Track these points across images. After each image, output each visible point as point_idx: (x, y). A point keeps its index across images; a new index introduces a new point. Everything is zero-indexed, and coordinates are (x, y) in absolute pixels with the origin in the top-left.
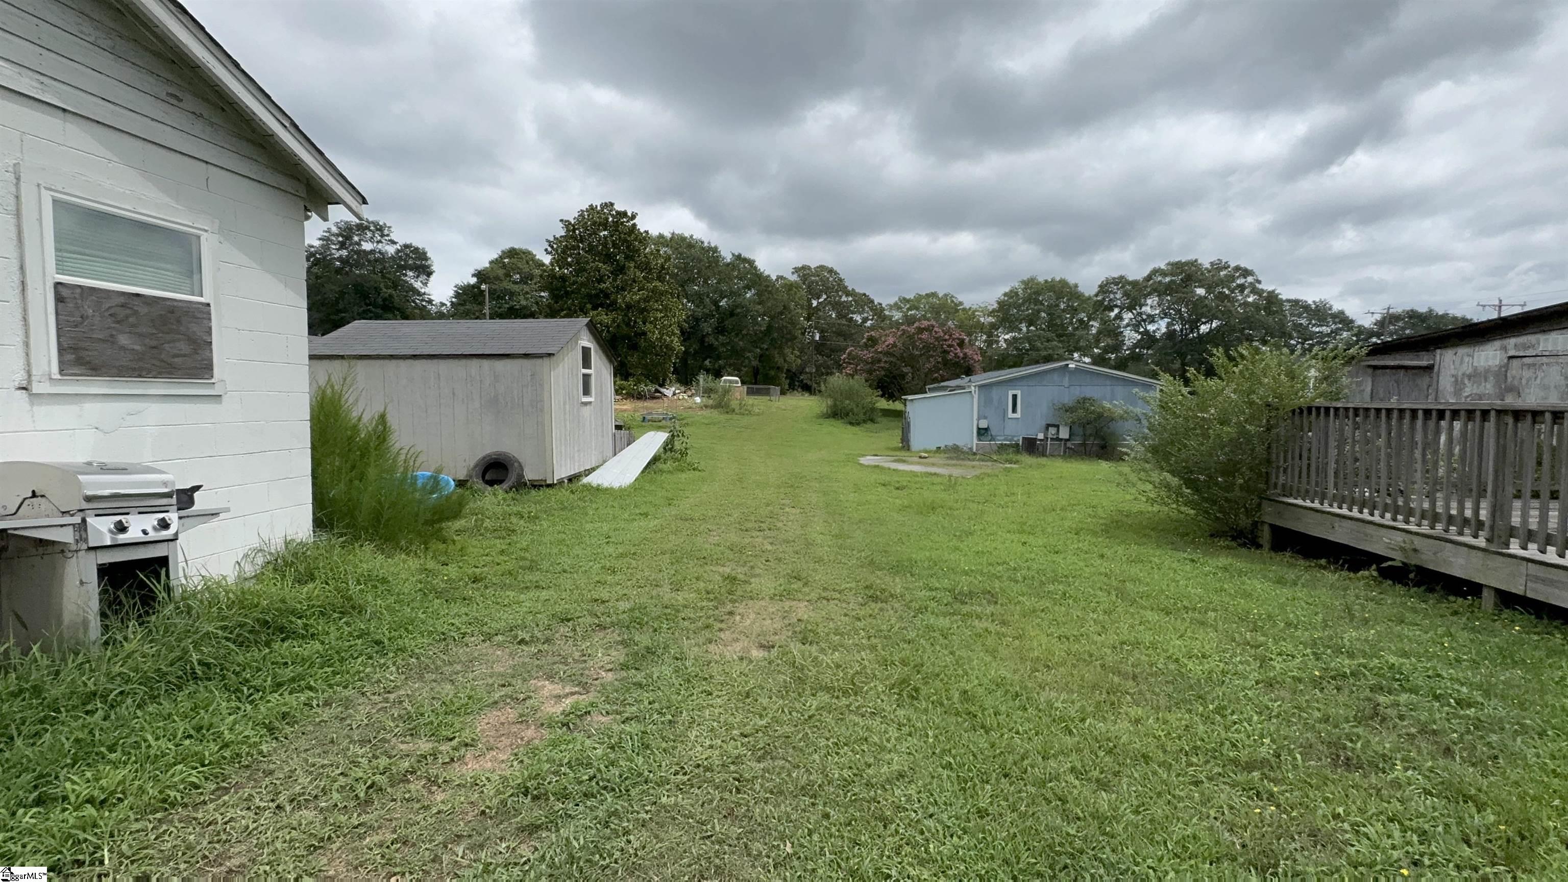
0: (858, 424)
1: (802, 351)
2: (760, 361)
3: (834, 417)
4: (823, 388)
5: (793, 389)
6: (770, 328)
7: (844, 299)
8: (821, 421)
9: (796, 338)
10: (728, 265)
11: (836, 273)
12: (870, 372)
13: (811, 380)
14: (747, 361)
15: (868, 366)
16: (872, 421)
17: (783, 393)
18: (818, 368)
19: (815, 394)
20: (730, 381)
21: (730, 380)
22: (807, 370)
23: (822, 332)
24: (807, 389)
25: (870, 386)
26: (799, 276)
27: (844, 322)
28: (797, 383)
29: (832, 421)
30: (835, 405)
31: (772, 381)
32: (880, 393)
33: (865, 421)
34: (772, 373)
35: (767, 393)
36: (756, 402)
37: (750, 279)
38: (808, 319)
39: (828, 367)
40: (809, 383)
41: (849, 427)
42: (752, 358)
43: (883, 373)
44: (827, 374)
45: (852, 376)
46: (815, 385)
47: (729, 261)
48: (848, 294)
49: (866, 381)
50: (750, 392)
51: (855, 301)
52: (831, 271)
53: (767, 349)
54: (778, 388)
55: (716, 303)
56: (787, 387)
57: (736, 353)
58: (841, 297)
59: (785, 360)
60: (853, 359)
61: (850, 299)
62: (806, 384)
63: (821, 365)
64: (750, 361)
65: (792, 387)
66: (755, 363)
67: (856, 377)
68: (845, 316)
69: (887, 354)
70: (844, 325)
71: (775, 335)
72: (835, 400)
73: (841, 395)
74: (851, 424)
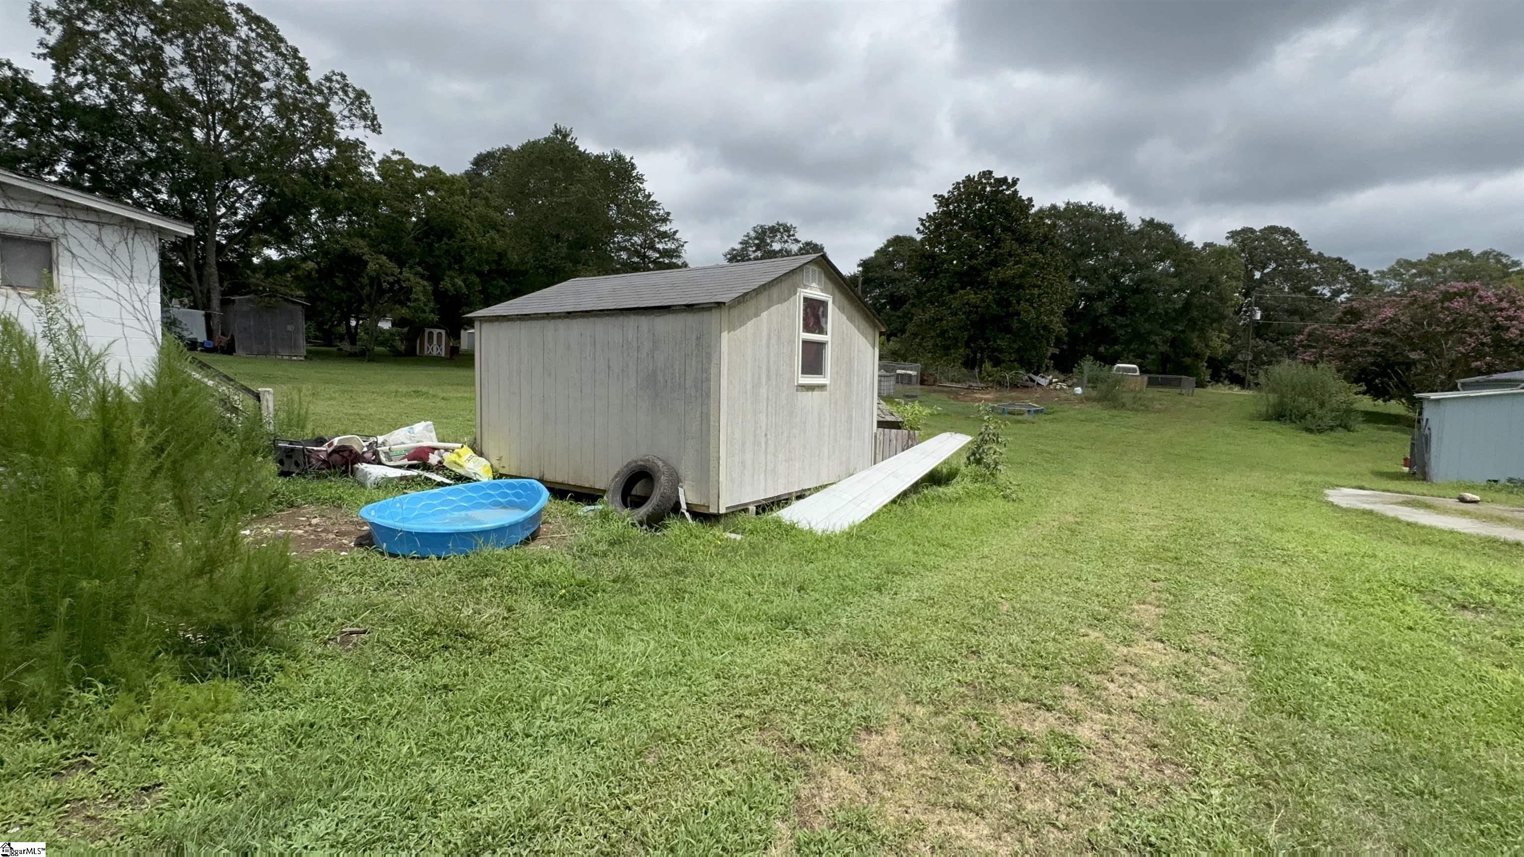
0: (1320, 431)
1: (1233, 334)
2: (1171, 346)
3: (1278, 420)
4: (1262, 379)
5: (1217, 381)
6: (1187, 305)
7: (1305, 266)
8: (1256, 424)
9: (1224, 318)
10: (1136, 233)
11: (1294, 234)
12: (1346, 359)
13: (1245, 370)
14: (1153, 347)
15: (1343, 351)
16: (1347, 428)
17: (1200, 384)
18: (1256, 356)
19: (1249, 387)
20: (1125, 369)
21: (1127, 367)
22: (1240, 357)
23: (1265, 309)
24: (1238, 380)
25: (1346, 378)
26: (1235, 242)
27: (1302, 296)
28: (1224, 375)
29: (1275, 425)
30: (1281, 403)
31: (1186, 370)
32: (1364, 388)
33: (1332, 428)
34: (1188, 361)
35: (1178, 384)
36: (1157, 395)
37: (1165, 249)
38: (1246, 295)
39: (1273, 354)
40: (1242, 374)
41: (1305, 434)
42: (1160, 342)
43: (1370, 359)
44: (1270, 363)
45: (1314, 364)
46: (1249, 377)
47: (1137, 228)
48: (1311, 259)
49: (1339, 371)
50: (1151, 383)
51: (1322, 268)
52: (1286, 232)
53: (1183, 332)
54: (1193, 379)
55: (1115, 278)
56: (1208, 378)
57: (1138, 336)
58: (1300, 264)
59: (1207, 346)
60: (1317, 341)
61: (1315, 266)
62: (1238, 375)
63: (1261, 352)
64: (1156, 346)
65: (1216, 378)
66: (1163, 348)
67: (1320, 366)
68: (1305, 289)
69: (1382, 332)
70: (1301, 300)
71: (1195, 314)
72: (1283, 396)
73: (1294, 388)
74: (1309, 430)
